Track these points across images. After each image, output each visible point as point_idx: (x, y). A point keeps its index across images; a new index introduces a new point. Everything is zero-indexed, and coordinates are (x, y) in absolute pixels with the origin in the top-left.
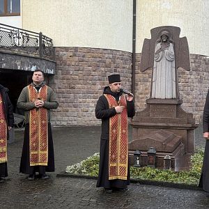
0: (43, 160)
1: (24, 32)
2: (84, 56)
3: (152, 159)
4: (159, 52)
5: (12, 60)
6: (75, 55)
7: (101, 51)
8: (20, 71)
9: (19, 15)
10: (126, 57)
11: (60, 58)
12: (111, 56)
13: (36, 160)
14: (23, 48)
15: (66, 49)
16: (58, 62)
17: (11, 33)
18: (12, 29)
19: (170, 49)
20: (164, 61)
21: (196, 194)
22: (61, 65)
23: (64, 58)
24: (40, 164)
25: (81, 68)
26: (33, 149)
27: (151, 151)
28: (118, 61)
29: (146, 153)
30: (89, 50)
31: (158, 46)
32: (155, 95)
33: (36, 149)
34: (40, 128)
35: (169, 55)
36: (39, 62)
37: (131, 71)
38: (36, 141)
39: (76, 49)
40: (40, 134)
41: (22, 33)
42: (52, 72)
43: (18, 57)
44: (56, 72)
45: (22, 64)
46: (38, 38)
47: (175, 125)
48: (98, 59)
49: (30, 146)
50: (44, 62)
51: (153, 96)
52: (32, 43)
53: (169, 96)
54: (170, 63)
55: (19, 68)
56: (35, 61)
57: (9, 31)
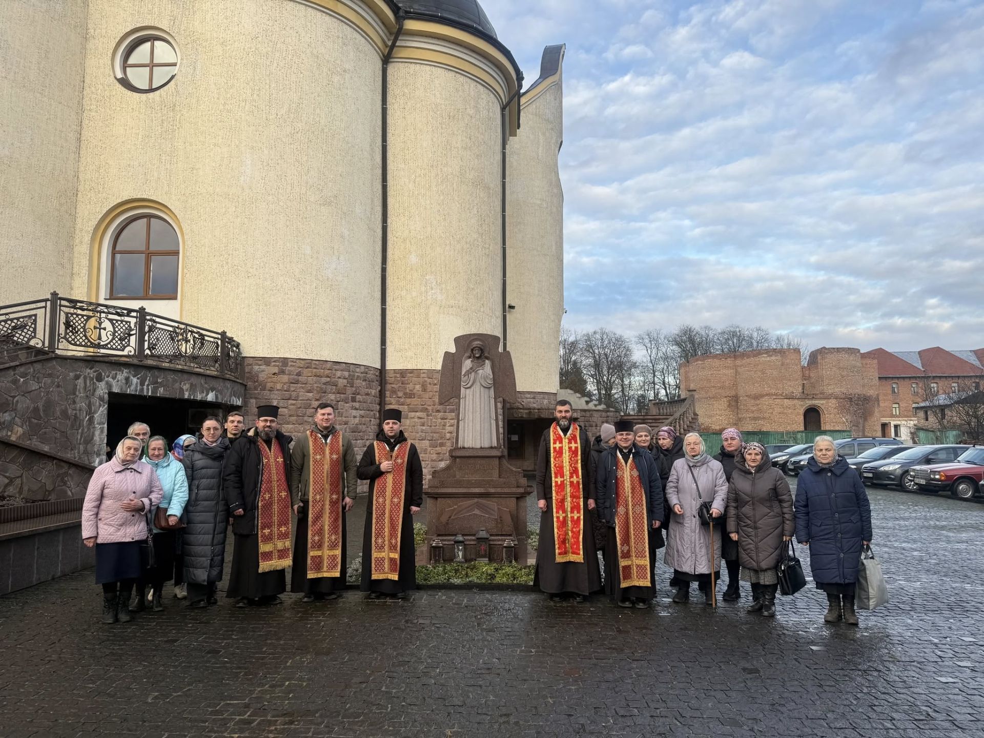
0: (332, 567)
1: (195, 330)
2: (299, 374)
3: (484, 547)
4: (468, 373)
5: (175, 381)
6: (282, 372)
7: (329, 366)
8: (188, 401)
9: (175, 298)
10: (370, 376)
11: (254, 378)
12: (346, 374)
13: (318, 567)
14: (194, 358)
15: (267, 361)
16: (250, 384)
17: (175, 332)
18: (176, 325)
19: (487, 369)
20: (477, 387)
21: (533, 596)
22: (256, 388)
23: (262, 377)
24: (326, 575)
25: (294, 394)
26: (313, 547)
27: (483, 534)
28: (358, 383)
29: (474, 538)
30: (309, 364)
31: (467, 364)
32: (464, 442)
33: (320, 546)
34: (327, 507)
35: (485, 378)
36: (219, 384)
37: (378, 400)
38: (320, 532)
39: (285, 361)
40: (327, 519)
41: (192, 332)
42: (239, 403)
43: (185, 376)
44: (245, 403)
45: (193, 388)
46: (219, 342)
47: (499, 490)
48: (324, 380)
49: (310, 541)
50: (228, 384)
51: (460, 444)
52: (207, 351)
53: (486, 444)
54: (487, 390)
55: (186, 397)
56: (214, 383)
57: (171, 329)
